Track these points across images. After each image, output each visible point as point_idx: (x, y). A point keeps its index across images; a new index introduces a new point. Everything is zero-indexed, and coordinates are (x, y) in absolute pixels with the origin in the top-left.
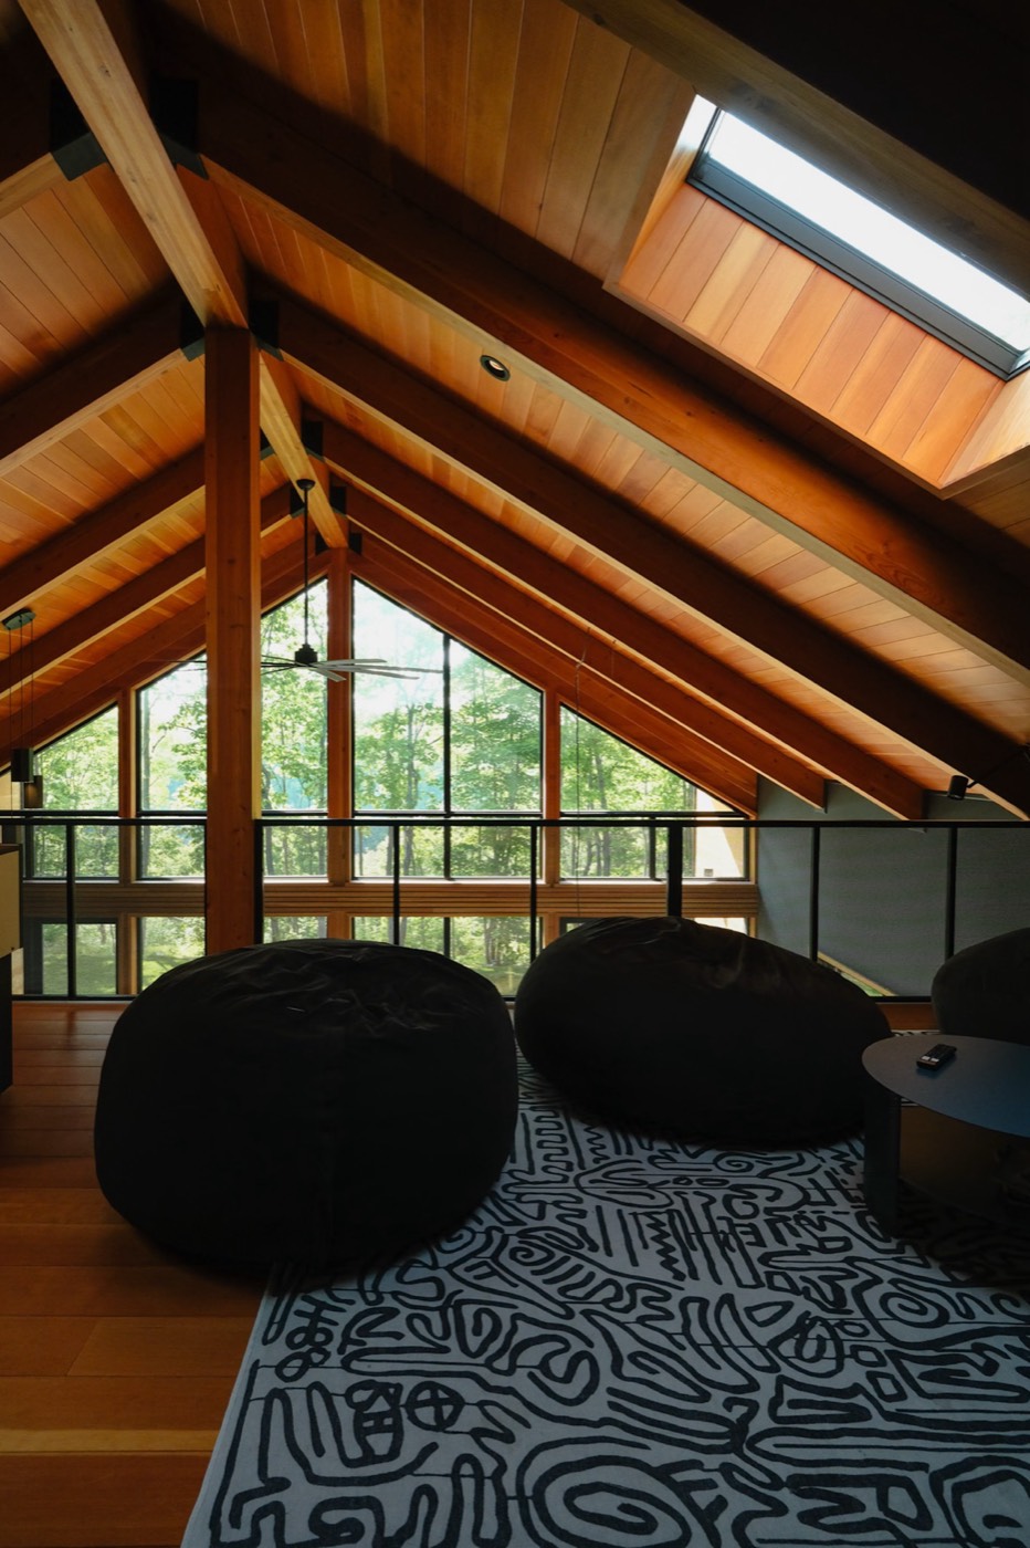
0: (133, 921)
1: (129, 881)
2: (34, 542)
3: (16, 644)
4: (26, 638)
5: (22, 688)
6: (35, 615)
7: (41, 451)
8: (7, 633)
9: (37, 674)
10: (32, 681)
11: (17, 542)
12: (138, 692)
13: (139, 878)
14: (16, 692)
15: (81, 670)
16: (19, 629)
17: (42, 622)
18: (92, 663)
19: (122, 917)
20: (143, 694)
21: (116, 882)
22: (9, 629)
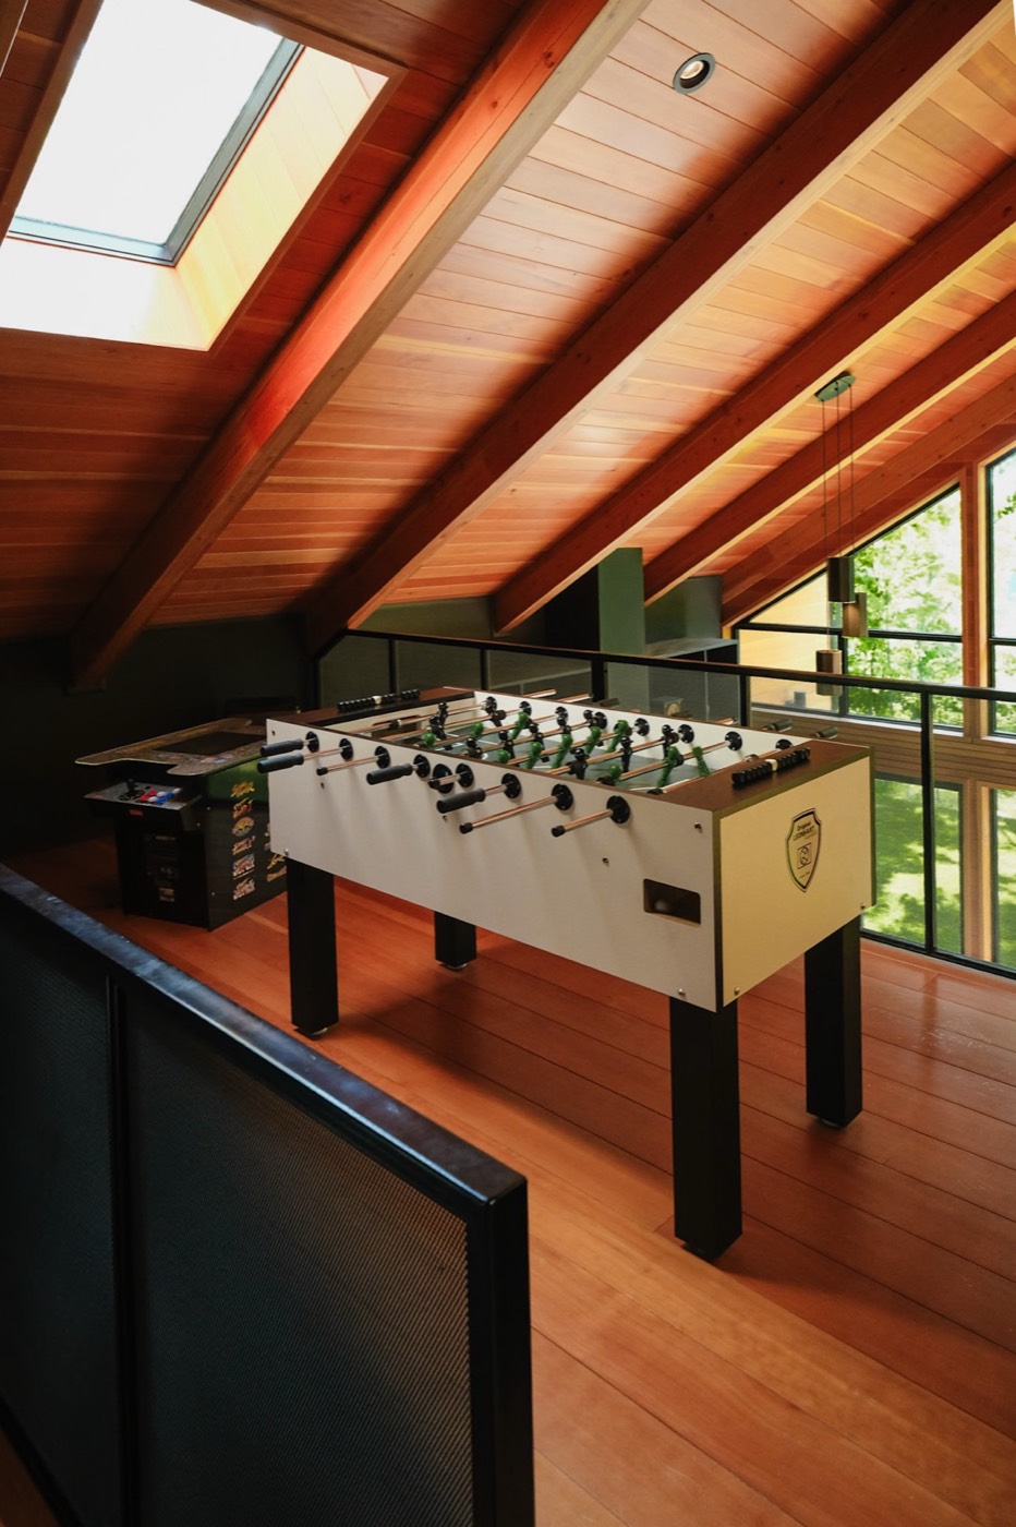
0: (985, 792)
1: (979, 737)
2: (857, 279)
3: (831, 418)
4: (844, 409)
5: (839, 473)
6: (854, 379)
7: (872, 148)
8: (820, 406)
9: (857, 454)
10: (852, 464)
11: (837, 283)
12: (989, 468)
13: (991, 732)
14: (832, 478)
15: (911, 444)
16: (835, 399)
17: (862, 389)
18: (925, 433)
19: (968, 785)
20: (996, 470)
21: (960, 734)
22: (823, 401)
